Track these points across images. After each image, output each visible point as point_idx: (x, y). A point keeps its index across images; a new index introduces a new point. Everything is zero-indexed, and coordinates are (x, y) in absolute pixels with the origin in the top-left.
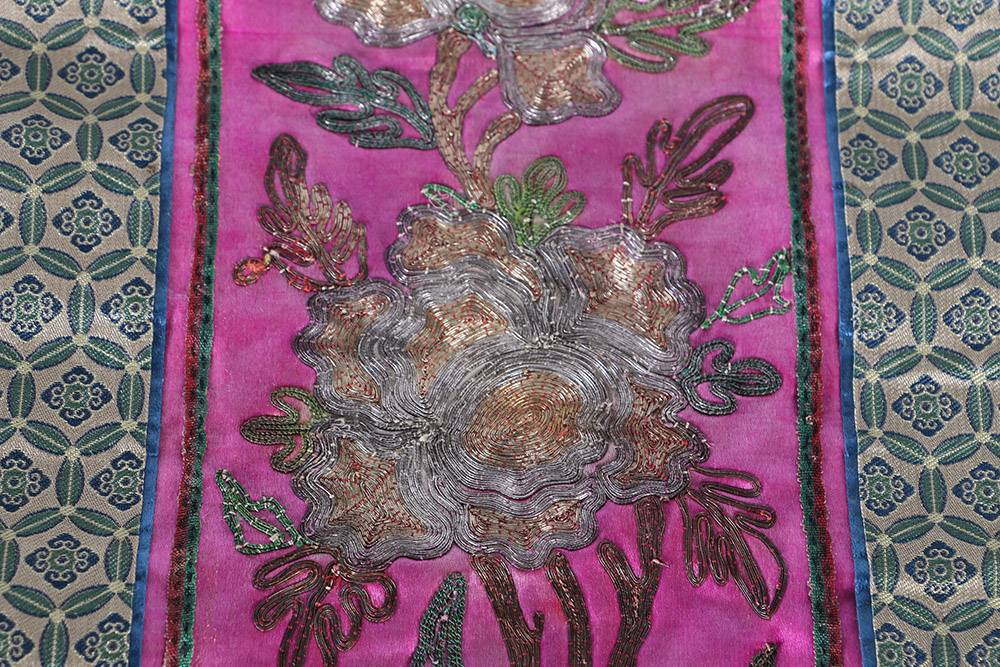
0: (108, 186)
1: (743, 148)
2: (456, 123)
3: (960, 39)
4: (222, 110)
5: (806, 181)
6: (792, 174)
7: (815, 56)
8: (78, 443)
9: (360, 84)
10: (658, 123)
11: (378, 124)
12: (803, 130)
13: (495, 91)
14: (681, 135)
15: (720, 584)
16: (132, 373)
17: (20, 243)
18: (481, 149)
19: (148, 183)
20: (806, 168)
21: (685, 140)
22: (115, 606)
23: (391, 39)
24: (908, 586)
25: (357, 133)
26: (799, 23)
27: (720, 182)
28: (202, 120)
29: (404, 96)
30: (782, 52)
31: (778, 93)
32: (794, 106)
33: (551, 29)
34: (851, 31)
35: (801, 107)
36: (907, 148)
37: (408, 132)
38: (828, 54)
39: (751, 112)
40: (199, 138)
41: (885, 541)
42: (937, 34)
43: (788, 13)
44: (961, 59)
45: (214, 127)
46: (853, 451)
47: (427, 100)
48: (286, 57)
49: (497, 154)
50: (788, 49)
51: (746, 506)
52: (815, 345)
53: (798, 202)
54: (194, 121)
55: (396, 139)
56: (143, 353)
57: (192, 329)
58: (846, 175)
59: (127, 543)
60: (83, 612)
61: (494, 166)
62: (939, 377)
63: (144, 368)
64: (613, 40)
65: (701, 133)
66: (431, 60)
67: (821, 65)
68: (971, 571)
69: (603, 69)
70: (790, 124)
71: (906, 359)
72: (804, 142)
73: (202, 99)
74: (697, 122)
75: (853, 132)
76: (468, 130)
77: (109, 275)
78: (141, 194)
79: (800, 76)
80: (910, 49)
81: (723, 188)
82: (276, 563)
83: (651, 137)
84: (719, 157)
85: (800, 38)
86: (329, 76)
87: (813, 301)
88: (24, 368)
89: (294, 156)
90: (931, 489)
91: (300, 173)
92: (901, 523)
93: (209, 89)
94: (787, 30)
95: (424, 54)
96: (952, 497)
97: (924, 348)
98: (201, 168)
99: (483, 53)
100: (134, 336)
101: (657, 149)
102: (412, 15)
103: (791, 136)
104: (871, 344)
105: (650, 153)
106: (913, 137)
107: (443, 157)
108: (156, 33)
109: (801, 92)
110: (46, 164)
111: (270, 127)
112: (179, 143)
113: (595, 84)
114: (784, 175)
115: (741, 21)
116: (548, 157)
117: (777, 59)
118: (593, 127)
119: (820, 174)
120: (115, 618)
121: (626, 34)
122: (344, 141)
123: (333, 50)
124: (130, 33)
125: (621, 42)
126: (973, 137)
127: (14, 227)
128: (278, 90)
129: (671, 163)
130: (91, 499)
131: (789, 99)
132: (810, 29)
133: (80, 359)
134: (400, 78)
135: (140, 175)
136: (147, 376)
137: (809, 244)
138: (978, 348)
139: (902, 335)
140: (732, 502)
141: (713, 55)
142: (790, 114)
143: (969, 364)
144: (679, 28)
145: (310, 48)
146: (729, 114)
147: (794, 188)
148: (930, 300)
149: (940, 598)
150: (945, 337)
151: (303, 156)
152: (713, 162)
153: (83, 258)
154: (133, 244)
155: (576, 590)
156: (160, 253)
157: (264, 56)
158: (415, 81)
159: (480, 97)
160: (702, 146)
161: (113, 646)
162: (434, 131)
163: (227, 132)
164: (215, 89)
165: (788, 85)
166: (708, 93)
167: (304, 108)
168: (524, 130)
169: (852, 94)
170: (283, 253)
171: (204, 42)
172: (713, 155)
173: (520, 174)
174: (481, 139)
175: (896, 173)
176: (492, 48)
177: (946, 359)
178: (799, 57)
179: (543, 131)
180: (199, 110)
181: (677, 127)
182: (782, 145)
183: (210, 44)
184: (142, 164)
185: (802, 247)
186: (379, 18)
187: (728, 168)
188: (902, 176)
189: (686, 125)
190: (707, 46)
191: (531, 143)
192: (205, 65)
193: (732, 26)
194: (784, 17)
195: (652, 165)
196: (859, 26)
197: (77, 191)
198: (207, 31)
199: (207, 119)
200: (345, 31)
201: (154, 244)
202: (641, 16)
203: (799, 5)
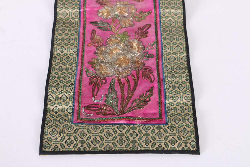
0: (72, 35)
1: (150, 30)
2: (114, 28)
3: (176, 17)
4: (86, 27)
5: (157, 33)
6: (156, 33)
7: (158, 19)
8: (68, 65)
9: (103, 24)
10: (139, 27)
11: (105, 28)
12: (157, 28)
13: (119, 24)
14: (142, 29)
15: (146, 79)
16: (75, 57)
17: (61, 42)
18: (117, 30)
19: (77, 35)
20: (157, 32)
21: (143, 29)
22: (72, 82)
23: (107, 18)
24: (169, 79)
25: (102, 29)
26: (156, 15)
27: (147, 34)
28: (83, 28)
29: (108, 25)
30: (154, 19)
31: (154, 24)
32: (156, 25)
33: (126, 17)
34: (163, 16)
35: (157, 25)
36: (170, 30)
37: (109, 29)
38: (160, 19)
39: (151, 26)
40: (83, 30)
41: (167, 74)
42: (173, 16)
43: (155, 14)
44: (176, 19)
45: (85, 29)
46: (163, 64)
47: (111, 25)
48: (94, 21)
49: (119, 31)
50: (155, 18)
51: (150, 71)
52: (158, 52)
53: (156, 36)
54: (82, 28)
55: (107, 30)
56: (76, 54)
57: (82, 51)
58: (162, 33)
59: (74, 76)
60: (68, 83)
61: (119, 32)
62: (174, 55)
63: (76, 56)
64: (134, 18)
65: (144, 28)
66: (111, 21)
67: (159, 21)
68: (177, 77)
69: (133, 21)
70: (155, 27)
71: (169, 54)
72: (157, 29)
73: (84, 26)
74: (144, 27)
75: (163, 28)
76: (116, 28)
77: (72, 45)
78: (76, 36)
79: (157, 22)
80: (170, 18)
81: (147, 35)
82: (92, 78)
83: (138, 29)
84: (147, 31)
85: (157, 17)
86: (99, 23)
87: (158, 47)
88: (62, 56)
89: (95, 32)
90: (173, 68)
91: (95, 34)
92: (169, 72)
93: (84, 25)
94: (155, 16)
95: (111, 20)
96: (175, 69)
97: (172, 52)
98: (83, 33)
99: (118, 20)
100: (75, 52)
102: (109, 16)
103: (155, 28)
104: (165, 52)
105: (138, 31)
106: (170, 28)
107: (113, 31)
108: (78, 18)
109: (157, 24)
110: (65, 33)
111: (92, 29)
112: (81, 30)
113: (131, 23)
114: (155, 33)
115: (149, 15)
116: (126, 31)
117: (154, 20)
118: (131, 28)
119: (159, 33)
120: (72, 84)
121: (135, 17)
122: (101, 30)
123: (100, 20)
124: (75, 19)
125: (135, 18)
126: (178, 28)
127: (61, 40)
128: (93, 24)
129: (141, 32)
130: (70, 71)
131: (155, 24)
132: (158, 16)
133: (68, 55)
134: (108, 23)
135: (76, 34)
136: (77, 57)
137: (157, 40)
138: (178, 52)
139: (169, 51)
140: (148, 70)
141: (146, 19)
142: (155, 26)
143: (177, 54)
144: (142, 16)
145: (96, 20)
146: (148, 26)
147: (156, 34)
148: (172, 47)
149: (173, 80)
150: (174, 51)
151: (96, 32)
152: (146, 32)
153: (69, 44)
154: (75, 42)
155: (129, 81)
156: (78, 43)
157: (91, 21)
158: (109, 23)
159: (117, 25)
160: (145, 30)
161: (72, 87)
162: (112, 29)
163: (86, 29)
164: (85, 25)
165: (155, 23)
166: (145, 24)
167: (96, 26)
168: (123, 28)
169: (163, 24)
170: (93, 43)
171: (84, 19)
172: (146, 31)
173: (122, 33)
174: (117, 29)
175: (168, 32)
176: (119, 19)
177: (174, 53)
178: (156, 19)
179: (125, 28)
180: (83, 27)
181: (142, 28)
182: (154, 30)
183: (85, 20)
184: (76, 33)
185: (157, 41)
186: (105, 16)
187: (148, 32)
188: (169, 33)
189: (143, 27)
190: (145, 18)
191: (123, 30)
192: (84, 22)
193: (148, 16)
194: (154, 15)
195: (138, 32)
196: (164, 16)
197: (68, 36)
198: (84, 18)
199: (84, 28)
200: (101, 18)
201: (77, 42)
202: (137, 15)
203: (156, 13)
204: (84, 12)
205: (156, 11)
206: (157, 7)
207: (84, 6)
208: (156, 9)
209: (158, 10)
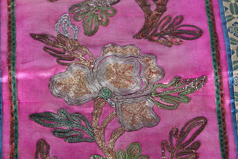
1: (204, 136)
2: (102, 132)
4: (19, 131)
5: (227, 148)
6: (222, 145)
7: (228, 101)
9: (68, 119)
10: (173, 128)
11: (74, 134)
12: (225, 129)
13: (115, 119)
14: (182, 132)
18: (111, 141)
20: (227, 143)
21: (183, 134)
23: (78, 103)
25: (67, 137)
26: (221, 90)
27: (196, 149)
28: (12, 136)
29: (83, 123)
30: (216, 101)
31: (215, 115)
32: (221, 120)
33: (133, 96)
35: (224, 120)
37: (85, 136)
38: (232, 100)
39: (206, 123)
40: (11, 143)
43: (217, 86)
45: (16, 138)
47: (91, 124)
48: (41, 111)
49: (117, 143)
50: (218, 99)
53: (224, 156)
54: (9, 136)
55: (81, 139)
61: (116, 147)
64: (156, 99)
65: (188, 131)
66: (92, 109)
67: (230, 104)
69: (153, 109)
70: (220, 127)
72: (225, 133)
73: (12, 128)
74: (187, 128)
76: (106, 134)
79: (223, 109)
81: (197, 151)
83: (171, 133)
84: (195, 140)
85: (222, 95)
86: (57, 117)
89: (45, 147)
91: (48, 153)
93: (14, 124)
94: (217, 92)
95: (90, 107)
98: (12, 154)
99: (110, 105)
101: (173, 138)
102: (85, 93)
103: (221, 131)
105: (171, 139)
107: (98, 145)
109: (223, 115)
111: (37, 136)
112: (4, 145)
113: (150, 115)
114: (219, 146)
115: (201, 90)
116: (134, 143)
117: (214, 104)
118: (150, 131)
119: (231, 145)
121: (160, 96)
122: (62, 140)
123: (57, 107)
125: (158, 99)
128: (38, 123)
129: (178, 142)
131: (219, 117)
132: (225, 91)
134: (81, 115)
141: (192, 102)
142: (220, 123)
144: (179, 94)
145: (51, 108)
146: (198, 124)
147: (223, 151)
151: (48, 147)
152: (193, 142)
157: (33, 111)
158: (87, 117)
159: (110, 122)
160: (189, 136)
162: (94, 135)
163: (21, 139)
164: (16, 124)
165: (219, 112)
166: (190, 116)
167: (48, 129)
168: (126, 133)
171: (12, 107)
172: (193, 139)
173: (125, 150)
174: (111, 138)
176: (113, 104)
178: (222, 102)
179: (133, 133)
180: (11, 132)
181: (180, 129)
182: (217, 135)
186: (73, 94)
187: (199, 144)
189: (183, 129)
190: (189, 99)
191: (128, 137)
192: (12, 115)
193: (198, 92)
194: (216, 88)
195: (172, 143)
198: (13, 103)
199: (14, 135)
200: (62, 100)
202: (165, 89)
203: (221, 83)
204: (10, 83)
205: (221, 78)
206: (223, 65)
207: (9, 68)
208: (220, 71)
209: (225, 73)
